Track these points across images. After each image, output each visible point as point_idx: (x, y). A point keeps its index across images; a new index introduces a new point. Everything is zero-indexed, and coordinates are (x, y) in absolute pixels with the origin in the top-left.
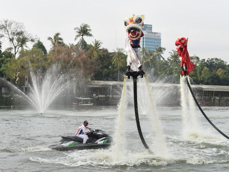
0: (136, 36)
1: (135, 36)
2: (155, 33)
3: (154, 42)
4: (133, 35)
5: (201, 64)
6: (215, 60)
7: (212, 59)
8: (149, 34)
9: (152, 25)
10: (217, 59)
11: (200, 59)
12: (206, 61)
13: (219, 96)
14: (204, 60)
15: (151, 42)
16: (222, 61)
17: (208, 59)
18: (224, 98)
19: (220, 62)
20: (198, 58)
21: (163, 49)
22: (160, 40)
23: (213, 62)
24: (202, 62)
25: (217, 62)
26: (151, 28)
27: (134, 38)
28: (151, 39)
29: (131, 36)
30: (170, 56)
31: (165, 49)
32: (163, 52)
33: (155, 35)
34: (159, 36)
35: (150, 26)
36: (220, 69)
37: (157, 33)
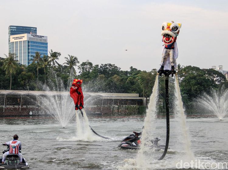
0: (169, 41)
1: (167, 42)
2: (41, 37)
3: (40, 47)
4: (166, 40)
5: (94, 70)
6: (108, 66)
7: (106, 65)
8: (34, 37)
9: (36, 28)
10: (110, 65)
11: (94, 65)
12: (99, 67)
13: (117, 104)
14: (98, 66)
15: (37, 46)
16: (116, 67)
17: (102, 65)
18: (123, 106)
19: (114, 68)
20: (91, 64)
21: (58, 54)
22: (47, 44)
23: (107, 68)
24: (95, 67)
25: (110, 68)
26: (36, 30)
27: (166, 43)
28: (37, 42)
29: (165, 40)
30: (66, 62)
31: (60, 54)
32: (58, 57)
33: (41, 39)
34: (45, 40)
35: (35, 29)
36: (115, 75)
37: (44, 37)
